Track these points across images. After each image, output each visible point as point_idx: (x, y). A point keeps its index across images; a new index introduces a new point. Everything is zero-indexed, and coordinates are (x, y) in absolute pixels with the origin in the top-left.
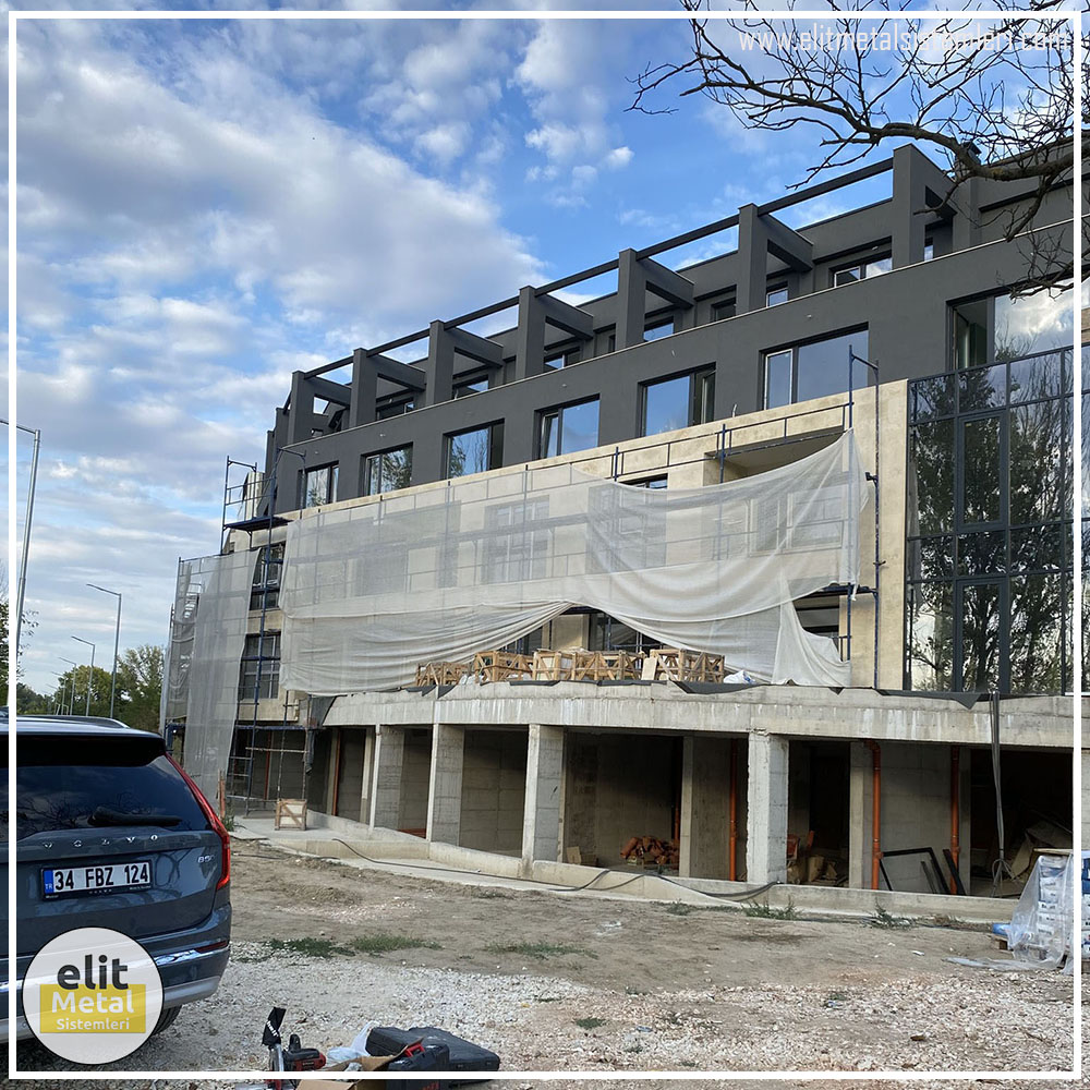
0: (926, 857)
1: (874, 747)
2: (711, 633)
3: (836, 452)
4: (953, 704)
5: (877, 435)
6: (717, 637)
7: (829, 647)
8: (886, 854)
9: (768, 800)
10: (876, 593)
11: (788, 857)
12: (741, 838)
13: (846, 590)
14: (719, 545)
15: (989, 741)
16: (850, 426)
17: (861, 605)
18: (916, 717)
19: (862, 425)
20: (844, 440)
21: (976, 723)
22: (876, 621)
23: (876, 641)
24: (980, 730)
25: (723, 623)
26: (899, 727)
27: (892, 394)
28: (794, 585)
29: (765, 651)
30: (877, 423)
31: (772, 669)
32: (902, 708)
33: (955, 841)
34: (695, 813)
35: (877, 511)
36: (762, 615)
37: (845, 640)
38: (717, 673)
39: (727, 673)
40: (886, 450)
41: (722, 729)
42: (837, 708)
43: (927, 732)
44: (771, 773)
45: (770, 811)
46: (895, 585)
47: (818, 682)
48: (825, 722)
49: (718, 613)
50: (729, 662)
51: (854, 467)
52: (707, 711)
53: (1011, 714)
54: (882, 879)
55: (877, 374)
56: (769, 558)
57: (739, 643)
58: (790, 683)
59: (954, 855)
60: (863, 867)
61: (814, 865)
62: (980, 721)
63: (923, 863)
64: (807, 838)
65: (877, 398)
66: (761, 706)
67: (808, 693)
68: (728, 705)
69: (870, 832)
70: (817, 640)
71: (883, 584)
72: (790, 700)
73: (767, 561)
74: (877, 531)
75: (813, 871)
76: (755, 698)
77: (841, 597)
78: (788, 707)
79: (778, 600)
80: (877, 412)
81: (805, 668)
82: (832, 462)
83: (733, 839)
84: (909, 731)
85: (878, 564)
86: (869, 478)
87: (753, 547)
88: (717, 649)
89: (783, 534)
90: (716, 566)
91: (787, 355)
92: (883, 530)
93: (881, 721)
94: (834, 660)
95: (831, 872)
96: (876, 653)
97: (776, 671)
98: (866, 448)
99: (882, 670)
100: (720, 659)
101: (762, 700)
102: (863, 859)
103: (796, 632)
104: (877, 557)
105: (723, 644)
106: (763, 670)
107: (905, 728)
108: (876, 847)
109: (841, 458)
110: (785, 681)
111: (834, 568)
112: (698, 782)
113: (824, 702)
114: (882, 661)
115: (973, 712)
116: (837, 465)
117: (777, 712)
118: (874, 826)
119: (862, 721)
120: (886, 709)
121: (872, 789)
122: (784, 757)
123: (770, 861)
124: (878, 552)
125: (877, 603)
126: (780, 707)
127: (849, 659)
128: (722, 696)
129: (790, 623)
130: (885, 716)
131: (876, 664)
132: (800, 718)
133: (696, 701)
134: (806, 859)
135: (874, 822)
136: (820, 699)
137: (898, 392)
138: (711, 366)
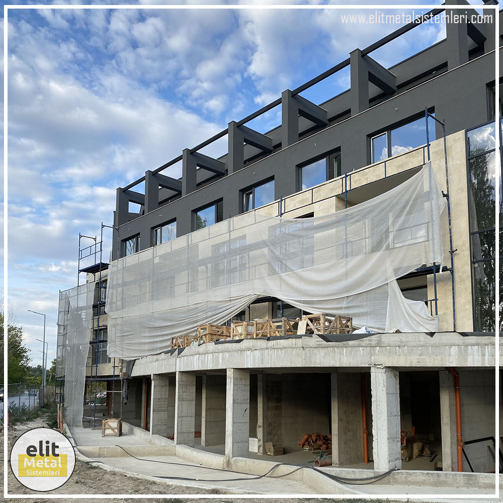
0: (490, 443)
1: (455, 373)
2: (344, 306)
3: (420, 177)
5: (447, 167)
6: (348, 308)
7: (422, 307)
8: (466, 443)
9: (386, 412)
10: (452, 271)
11: (401, 444)
12: (369, 435)
13: (435, 269)
14: (347, 249)
16: (429, 159)
17: (443, 280)
18: (488, 349)
19: (437, 163)
20: (425, 171)
23: (454, 303)
25: (351, 298)
26: (476, 358)
27: (455, 141)
28: (396, 271)
29: (380, 314)
30: (446, 159)
31: (385, 325)
32: (477, 344)
34: (340, 420)
35: (449, 217)
36: (377, 291)
37: (433, 302)
38: (348, 329)
39: (354, 329)
40: (453, 178)
41: (352, 365)
42: (432, 346)
44: (387, 394)
45: (388, 420)
46: (464, 264)
47: (415, 330)
48: (424, 357)
49: (347, 292)
50: (355, 322)
51: (433, 187)
52: (341, 354)
55: (444, 128)
56: (380, 252)
57: (362, 310)
58: (398, 332)
60: (452, 453)
61: (416, 448)
63: (489, 447)
64: (411, 432)
65: (445, 146)
66: (378, 348)
67: (411, 338)
68: (355, 349)
69: (455, 430)
70: (413, 304)
71: (455, 265)
72: (398, 343)
73: (378, 255)
74: (450, 230)
75: (416, 451)
76: (373, 343)
78: (398, 347)
79: (387, 279)
80: (446, 153)
81: (407, 323)
82: (419, 183)
83: (365, 435)
84: (483, 360)
85: (452, 252)
86: (444, 195)
87: (368, 248)
88: (348, 314)
89: (387, 237)
90: (345, 262)
91: (383, 136)
92: (453, 230)
93: (463, 354)
94: (427, 315)
95: (427, 451)
96: (454, 310)
97: (387, 326)
98: (441, 178)
99: (458, 322)
100: (349, 320)
101: (379, 344)
102: (451, 447)
103: (400, 299)
104: (451, 247)
105: (350, 312)
106: (379, 326)
107: (480, 359)
108: (459, 439)
109: (423, 182)
110: (394, 330)
111: (423, 254)
112: (341, 400)
113: (422, 343)
114: (458, 316)
117: (390, 352)
118: (457, 426)
119: (450, 355)
120: (467, 346)
121: (455, 402)
122: (396, 383)
123: (390, 455)
124: (451, 244)
125: (453, 278)
126: (392, 348)
127: (437, 314)
128: (351, 343)
129: (395, 294)
130: (466, 351)
131: (454, 318)
132: (406, 355)
133: (333, 347)
134: (411, 444)
135: (457, 423)
136: (419, 341)
137: (459, 139)
138: (338, 149)
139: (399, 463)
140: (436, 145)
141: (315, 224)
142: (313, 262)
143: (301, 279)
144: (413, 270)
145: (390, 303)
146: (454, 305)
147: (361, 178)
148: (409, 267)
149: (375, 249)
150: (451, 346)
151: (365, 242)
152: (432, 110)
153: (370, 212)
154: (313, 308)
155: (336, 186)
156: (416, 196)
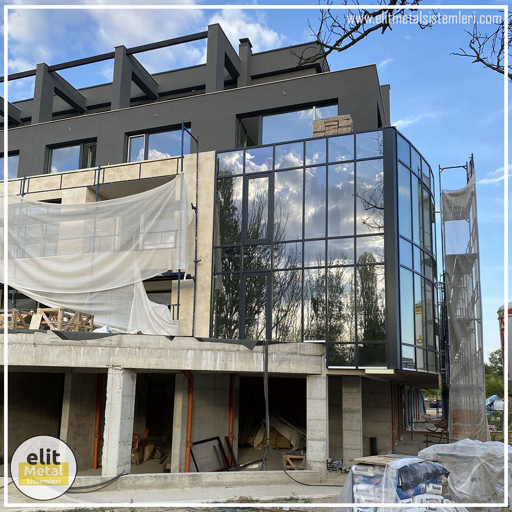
0: (216, 443)
1: (190, 375)
2: (86, 302)
3: (172, 186)
4: (242, 347)
5: (197, 182)
6: (90, 304)
7: (165, 311)
8: (195, 444)
9: (120, 415)
10: (195, 279)
11: (132, 448)
12: (101, 440)
13: (179, 275)
14: (94, 243)
15: (262, 370)
16: (182, 171)
17: (187, 287)
18: (220, 355)
19: (189, 176)
20: (177, 180)
21: (255, 359)
22: (195, 297)
23: (194, 309)
24: (257, 364)
25: (95, 294)
26: (209, 362)
27: (207, 159)
28: (143, 272)
29: (123, 314)
30: (197, 174)
31: (127, 325)
32: (212, 350)
33: (231, 431)
34: (71, 424)
35: (196, 229)
36: (122, 290)
37: (176, 307)
38: (88, 327)
39: (95, 328)
41: (89, 366)
42: (171, 349)
43: (226, 365)
44: (123, 396)
45: (121, 423)
46: (206, 275)
47: (156, 333)
48: (162, 359)
49: (91, 287)
50: (97, 321)
51: (184, 197)
52: (78, 353)
53: (275, 353)
54: (193, 464)
55: (197, 144)
56: (128, 252)
57: (105, 308)
58: (139, 333)
59: (231, 439)
60: (181, 454)
61: (148, 450)
62: (257, 358)
63: (214, 447)
64: (144, 434)
65: (197, 162)
66: (118, 349)
67: (151, 340)
68: (94, 348)
69: (185, 431)
70: (157, 307)
71: (198, 275)
72: (139, 345)
73: (126, 254)
74: (196, 241)
75: (147, 454)
76: (114, 343)
77: (173, 281)
78: (138, 349)
79: (133, 280)
80: (197, 168)
81: (150, 326)
82: (171, 192)
83: (96, 439)
84: (215, 364)
85: (196, 262)
86: (193, 208)
88: (90, 311)
89: (137, 237)
90: (91, 257)
91: (142, 138)
92: (199, 241)
93: (197, 358)
94: (168, 319)
95: (158, 454)
96: (194, 316)
97: (129, 327)
100: (91, 317)
101: (119, 345)
102: (181, 448)
103: (144, 301)
104: (196, 257)
105: (93, 309)
106: (121, 326)
107: (213, 363)
108: (189, 440)
110: (136, 332)
111: (170, 261)
112: (72, 403)
113: (161, 346)
114: (197, 321)
115: (254, 352)
116: (173, 195)
117: (129, 354)
118: (188, 427)
119: (186, 358)
120: (202, 350)
121: (187, 403)
122: (133, 385)
123: (120, 459)
124: (196, 254)
125: (195, 285)
126: (132, 349)
127: (178, 319)
128: (89, 342)
129: (140, 295)
130: (201, 355)
131: (193, 324)
132: (145, 357)
133: (70, 345)
134: (144, 447)
135: (188, 424)
136: (159, 344)
137: (210, 158)
138: (94, 140)
139: (128, 467)
140: (190, 158)
141: (63, 211)
142: (55, 251)
143: (41, 267)
144: (159, 274)
145: (135, 304)
146: (194, 312)
147: (114, 174)
148: (155, 271)
149: (123, 248)
150: (188, 350)
151: (115, 239)
152: (188, 125)
153: (122, 210)
154: (52, 301)
155: (88, 176)
156: (168, 203)
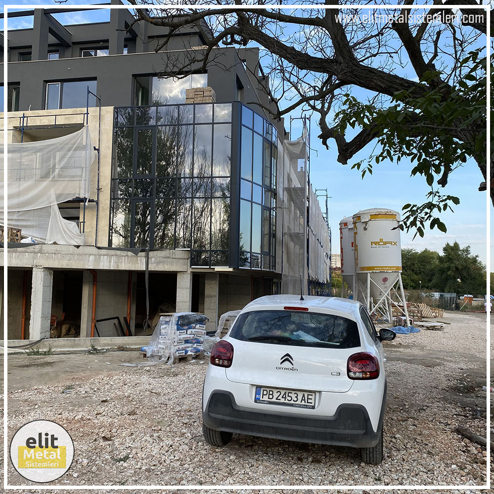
0: (116, 321)
1: (94, 273)
2: (15, 218)
3: (80, 135)
4: (130, 253)
5: (100, 130)
6: (18, 220)
7: (75, 226)
8: (98, 321)
9: (42, 299)
10: (97, 203)
13: (83, 200)
15: (144, 269)
16: (87, 124)
17: (90, 208)
18: (113, 259)
19: (92, 124)
20: (84, 130)
21: (139, 261)
22: (97, 215)
23: (97, 224)
24: (141, 265)
25: (21, 213)
26: (106, 263)
27: (107, 112)
28: (58, 197)
29: (43, 228)
30: (99, 123)
31: (46, 236)
32: (107, 255)
33: (129, 313)
35: (99, 165)
36: (42, 210)
37: (82, 224)
38: (17, 238)
39: (22, 238)
40: (103, 137)
41: (18, 266)
42: (77, 255)
43: (118, 265)
44: (43, 286)
45: (42, 305)
46: (106, 199)
47: (68, 243)
48: (71, 262)
49: (19, 208)
50: (24, 233)
51: (88, 143)
52: (11, 257)
53: (154, 257)
54: (96, 332)
55: (100, 102)
56: (46, 182)
57: (29, 223)
58: (55, 243)
59: (128, 319)
60: (87, 327)
61: (64, 329)
62: (141, 260)
63: (115, 324)
64: (61, 316)
65: (100, 113)
66: (39, 254)
67: (64, 248)
68: (22, 253)
69: (91, 312)
70: (69, 223)
71: (100, 199)
72: (54, 251)
73: (45, 184)
74: (98, 174)
75: (64, 331)
76: (36, 250)
77: (81, 203)
78: (54, 254)
79: (50, 203)
80: (100, 119)
81: (63, 237)
82: (78, 139)
83: (23, 319)
84: (110, 265)
85: (99, 190)
86: (95, 149)
87: (38, 176)
88: (18, 226)
89: (54, 171)
90: (18, 184)
91: (58, 85)
92: (101, 174)
93: (98, 260)
94: (77, 233)
95: (73, 331)
96: (97, 230)
97: (48, 238)
98: (94, 135)
99: (99, 241)
100: (19, 231)
101: (40, 252)
102: (87, 324)
103: (58, 218)
104: (98, 186)
107: (108, 264)
108: (93, 318)
109: (82, 138)
110: (52, 242)
111: (78, 190)
113: (71, 252)
114: (99, 234)
115: (138, 257)
116: (80, 141)
117: (48, 257)
118: (93, 309)
120: (101, 255)
121: (92, 292)
122: (51, 279)
123: (42, 328)
124: (98, 184)
125: (98, 207)
126: (49, 255)
127: (84, 232)
129: (56, 215)
131: (96, 235)
132: (59, 260)
134: (61, 326)
135: (93, 307)
136: (69, 251)
137: (109, 112)
138: (18, 83)
139: (48, 334)
140: (93, 111)
144: (70, 199)
145: (52, 221)
146: (97, 226)
149: (42, 179)
150: (90, 255)
155: (14, 119)
156: (76, 147)
